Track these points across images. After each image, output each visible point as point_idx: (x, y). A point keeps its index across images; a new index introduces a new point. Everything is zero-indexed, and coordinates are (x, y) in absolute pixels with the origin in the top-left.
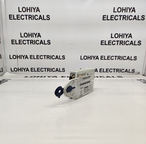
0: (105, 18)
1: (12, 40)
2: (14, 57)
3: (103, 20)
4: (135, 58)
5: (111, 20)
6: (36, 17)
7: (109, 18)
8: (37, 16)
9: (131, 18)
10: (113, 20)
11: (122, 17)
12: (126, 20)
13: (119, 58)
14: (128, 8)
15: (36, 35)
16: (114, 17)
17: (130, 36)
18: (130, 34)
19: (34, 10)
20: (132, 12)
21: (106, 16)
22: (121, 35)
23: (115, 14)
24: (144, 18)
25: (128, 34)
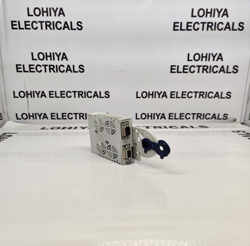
0: (178, 26)
1: (17, 65)
2: (22, 94)
3: (174, 30)
5: (187, 30)
6: (59, 26)
7: (184, 27)
8: (61, 23)
9: (221, 26)
10: (191, 30)
11: (206, 25)
12: (212, 30)
14: (216, 10)
15: (58, 56)
16: (192, 25)
17: (220, 57)
18: (220, 54)
19: (55, 12)
20: (222, 17)
21: (178, 23)
22: (204, 55)
23: (194, 20)
24: (243, 27)
25: (216, 54)
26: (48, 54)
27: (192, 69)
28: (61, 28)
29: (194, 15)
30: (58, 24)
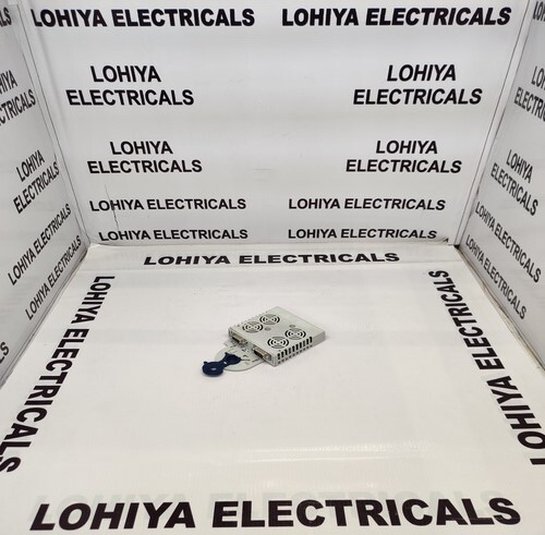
0: (362, 97)
1: (89, 163)
2: (104, 206)
3: (356, 102)
4: (441, 205)
5: (379, 102)
6: (152, 98)
7: (374, 97)
8: (154, 93)
9: (439, 96)
10: (385, 103)
11: (412, 95)
12: (423, 102)
13: (396, 203)
14: (434, 68)
15: (156, 147)
16: (388, 94)
17: (433, 147)
18: (433, 143)
19: (142, 74)
20: (444, 79)
21: (363, 91)
22: (406, 144)
23: (391, 86)
24: (479, 98)
25: (427, 142)
26: (139, 145)
27: (384, 166)
28: (156, 102)
29: (392, 77)
30: (151, 95)
